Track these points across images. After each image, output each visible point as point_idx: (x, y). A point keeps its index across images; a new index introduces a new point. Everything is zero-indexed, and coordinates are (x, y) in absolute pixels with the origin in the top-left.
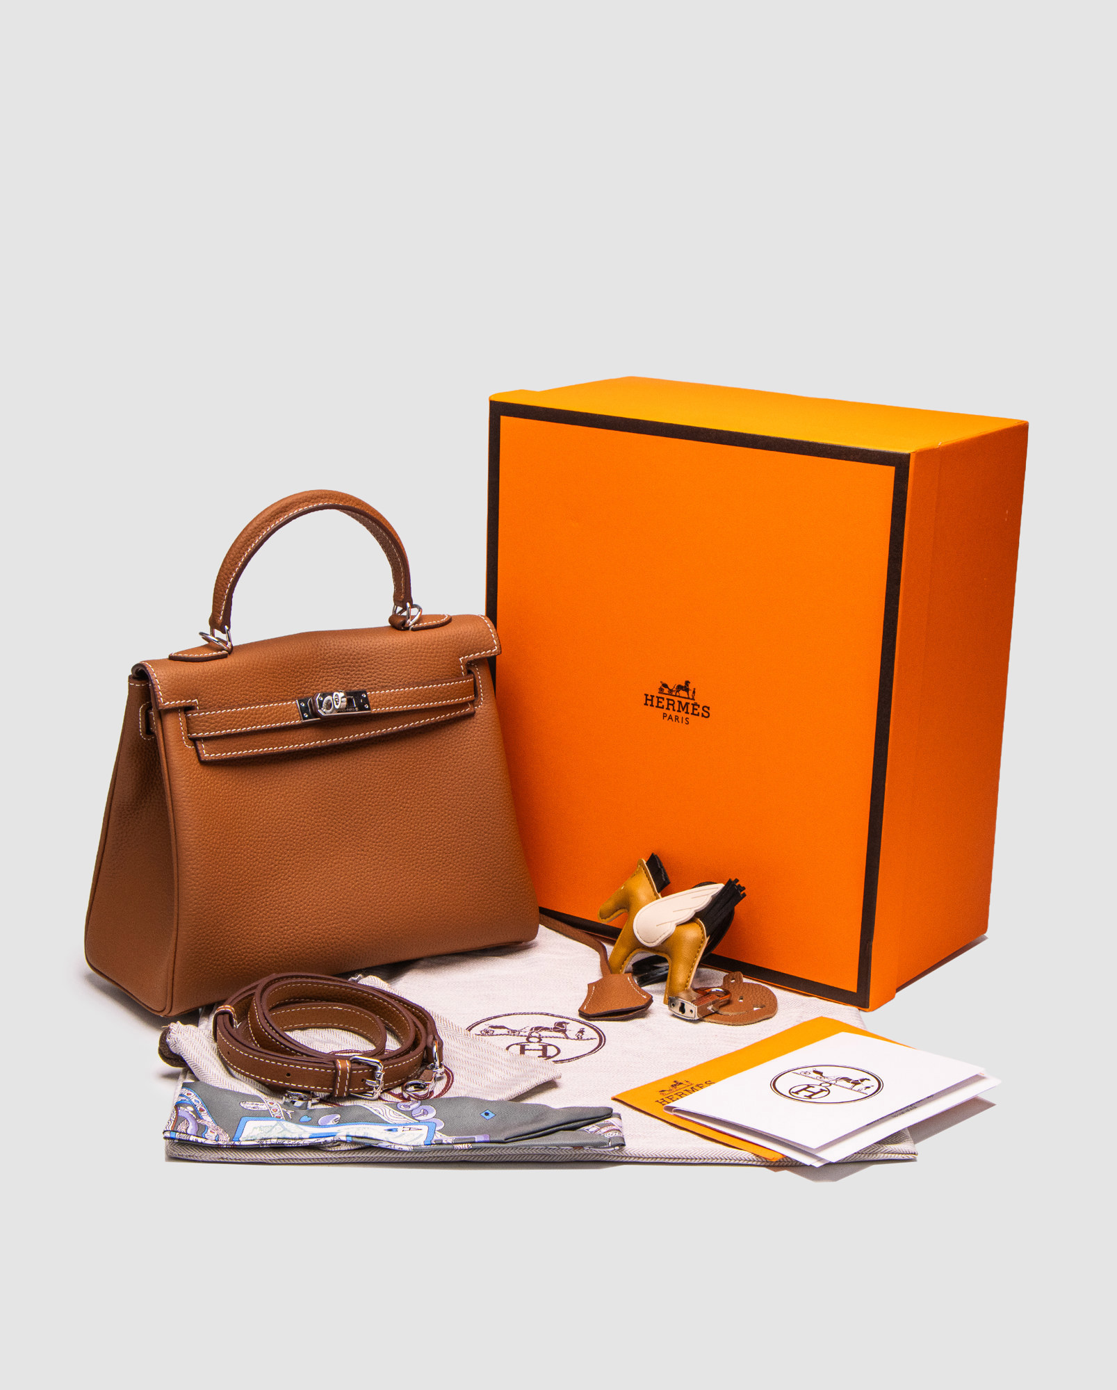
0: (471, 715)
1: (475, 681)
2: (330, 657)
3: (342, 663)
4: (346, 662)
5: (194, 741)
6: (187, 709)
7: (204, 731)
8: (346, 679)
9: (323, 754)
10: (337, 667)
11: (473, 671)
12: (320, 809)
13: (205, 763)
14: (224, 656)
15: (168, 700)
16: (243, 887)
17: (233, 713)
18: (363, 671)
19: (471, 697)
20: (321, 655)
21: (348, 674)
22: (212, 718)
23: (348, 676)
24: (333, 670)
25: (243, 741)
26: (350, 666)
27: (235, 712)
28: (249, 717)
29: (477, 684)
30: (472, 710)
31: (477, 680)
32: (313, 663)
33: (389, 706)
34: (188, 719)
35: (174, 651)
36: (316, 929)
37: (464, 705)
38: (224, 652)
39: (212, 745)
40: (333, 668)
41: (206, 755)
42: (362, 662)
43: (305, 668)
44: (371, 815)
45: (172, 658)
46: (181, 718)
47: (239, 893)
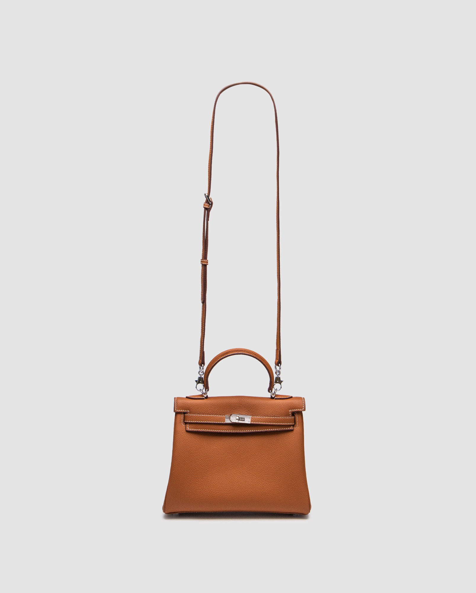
0: (292, 430)
1: (295, 419)
5: (186, 423)
6: (184, 413)
7: (189, 420)
9: (235, 435)
11: (295, 415)
12: (229, 453)
13: (188, 431)
14: (204, 399)
15: (178, 409)
16: (194, 474)
17: (200, 416)
19: (294, 424)
22: (192, 417)
25: (204, 426)
27: (201, 416)
28: (206, 418)
29: (296, 420)
30: (292, 429)
31: (296, 419)
32: (237, 405)
33: (259, 422)
34: (184, 416)
35: (188, 396)
36: (218, 492)
37: (290, 426)
38: (204, 397)
39: (191, 425)
41: (188, 429)
43: (234, 406)
44: (248, 458)
45: (187, 397)
46: (182, 416)
47: (192, 475)
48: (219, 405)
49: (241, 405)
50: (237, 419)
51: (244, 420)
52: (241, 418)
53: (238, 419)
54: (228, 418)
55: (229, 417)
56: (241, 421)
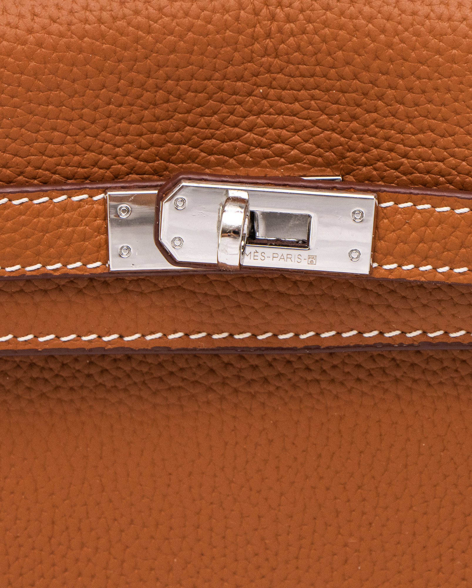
2: (298, 49)
3: (341, 77)
4: (356, 77)
8: (341, 133)
10: (317, 87)
18: (409, 118)
20: (268, 35)
21: (354, 118)
23: (354, 124)
24: (303, 93)
26: (365, 94)
40: (304, 87)
42: (410, 90)
48: (36, 75)
49: (266, 54)
50: (226, 232)
51: (304, 244)
52: (269, 217)
53: (236, 233)
54: (141, 221)
55: (148, 210)
56: (269, 251)
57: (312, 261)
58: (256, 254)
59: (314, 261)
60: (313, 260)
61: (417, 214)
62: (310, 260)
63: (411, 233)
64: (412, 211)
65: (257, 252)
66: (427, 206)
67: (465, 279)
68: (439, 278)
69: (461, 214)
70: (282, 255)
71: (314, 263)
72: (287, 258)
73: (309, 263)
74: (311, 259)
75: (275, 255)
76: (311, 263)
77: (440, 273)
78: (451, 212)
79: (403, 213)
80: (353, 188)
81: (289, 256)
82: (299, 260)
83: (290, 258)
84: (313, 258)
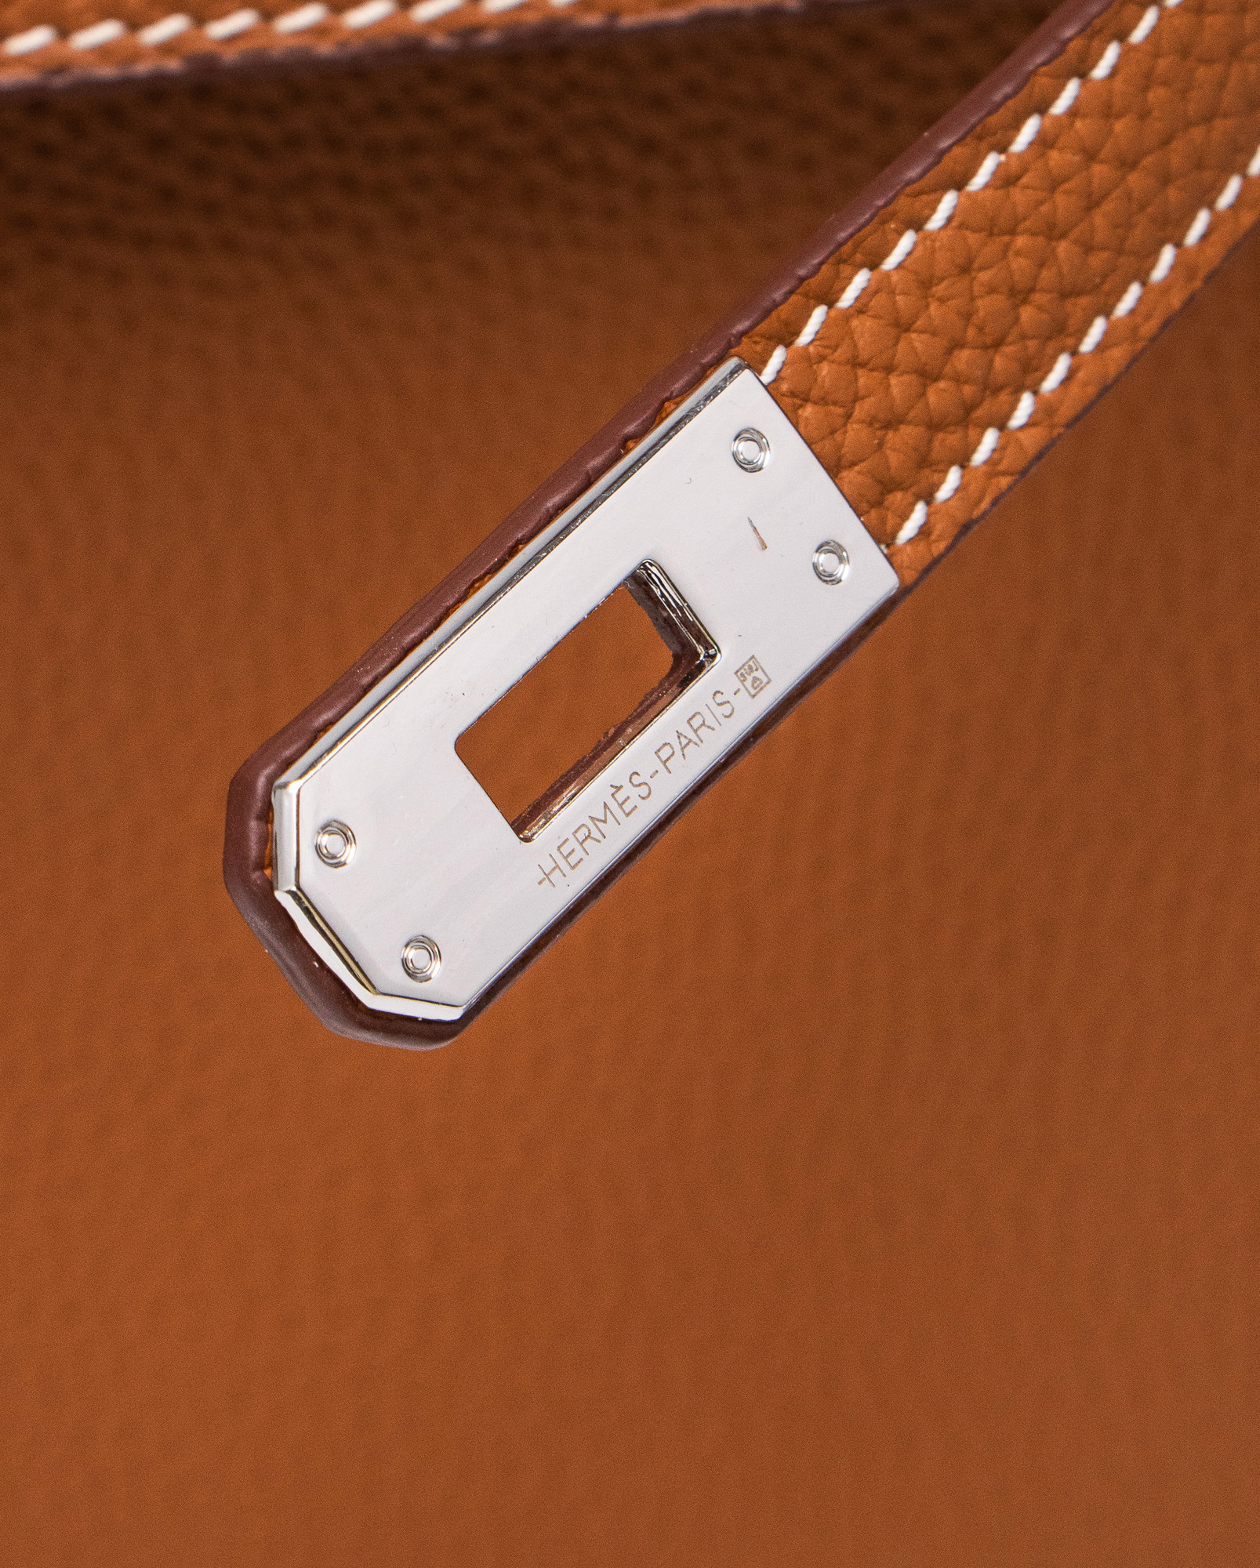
57: (755, 679)
58: (620, 796)
59: (759, 674)
60: (755, 674)
61: (855, 323)
62: (748, 683)
63: (889, 386)
64: (839, 324)
65: (619, 788)
66: (861, 279)
67: (1085, 384)
68: (1032, 441)
69: (949, 220)
70: (679, 735)
71: (765, 680)
72: (695, 731)
73: (753, 692)
74: (750, 679)
75: (665, 754)
76: (759, 686)
77: (1022, 428)
78: (925, 238)
79: (828, 351)
80: (668, 399)
81: (696, 722)
82: (727, 709)
83: (703, 724)
84: (750, 668)
